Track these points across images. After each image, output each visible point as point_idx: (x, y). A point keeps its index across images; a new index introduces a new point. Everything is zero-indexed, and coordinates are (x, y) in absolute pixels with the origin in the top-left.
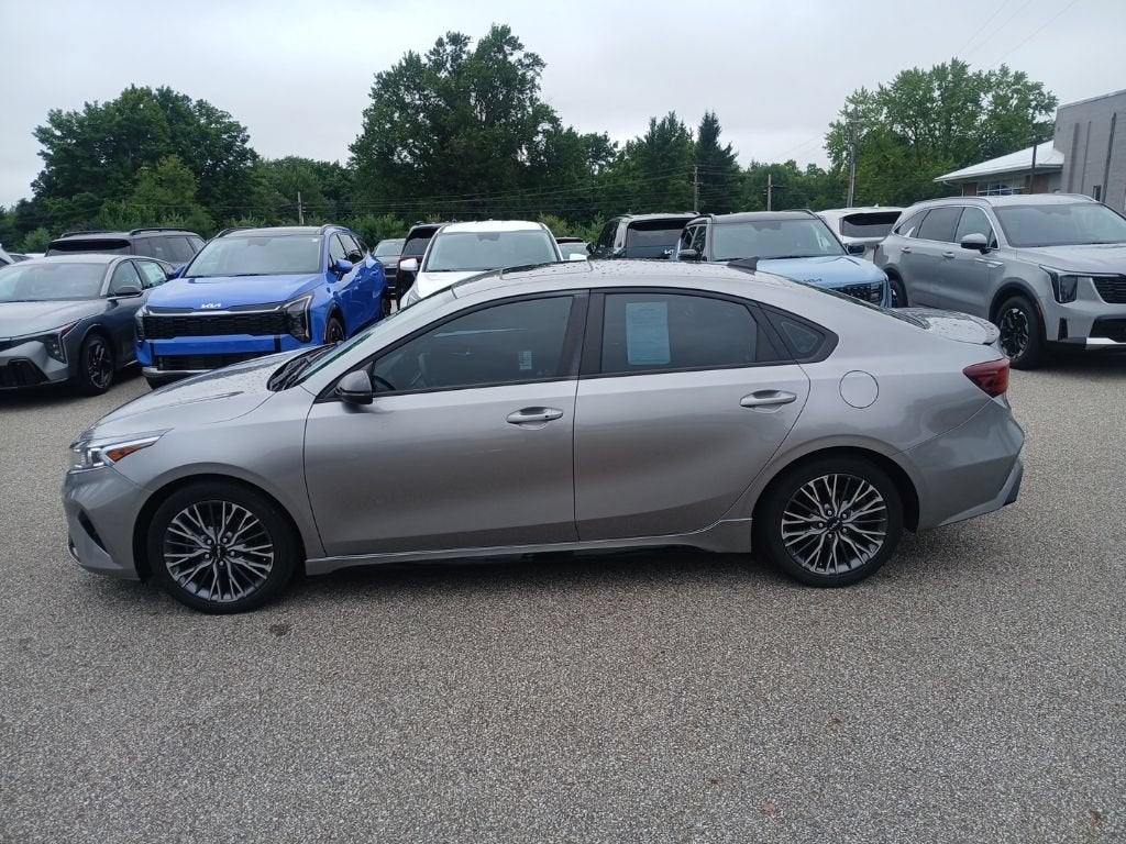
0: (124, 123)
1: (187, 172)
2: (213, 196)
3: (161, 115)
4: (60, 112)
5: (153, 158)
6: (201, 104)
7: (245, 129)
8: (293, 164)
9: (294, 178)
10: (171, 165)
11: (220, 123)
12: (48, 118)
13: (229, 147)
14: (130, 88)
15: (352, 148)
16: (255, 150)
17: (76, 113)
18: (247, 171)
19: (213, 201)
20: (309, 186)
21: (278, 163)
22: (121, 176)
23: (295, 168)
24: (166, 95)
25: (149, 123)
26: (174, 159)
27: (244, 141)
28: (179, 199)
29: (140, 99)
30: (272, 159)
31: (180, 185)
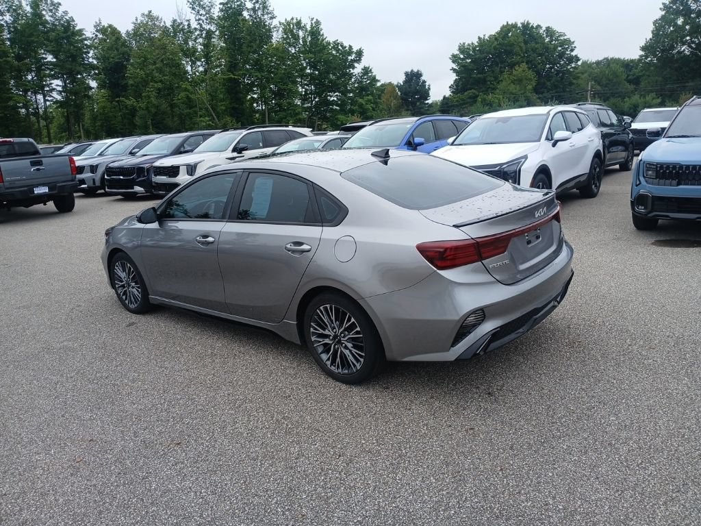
0: (498, 46)
1: (531, 74)
2: (546, 88)
3: (521, 39)
4: (464, 44)
5: (512, 66)
6: (548, 29)
7: (573, 42)
8: (609, 62)
9: (607, 72)
10: (521, 69)
11: (558, 40)
12: (457, 48)
13: (561, 55)
14: (505, 24)
15: (643, 49)
16: (578, 56)
17: (472, 44)
18: (571, 70)
19: (546, 91)
20: (617, 76)
21: (598, 63)
22: (493, 79)
23: (609, 65)
24: (526, 26)
25: (512, 45)
26: (524, 66)
27: (572, 50)
28: (523, 91)
29: (509, 31)
30: (594, 61)
31: (525, 82)
